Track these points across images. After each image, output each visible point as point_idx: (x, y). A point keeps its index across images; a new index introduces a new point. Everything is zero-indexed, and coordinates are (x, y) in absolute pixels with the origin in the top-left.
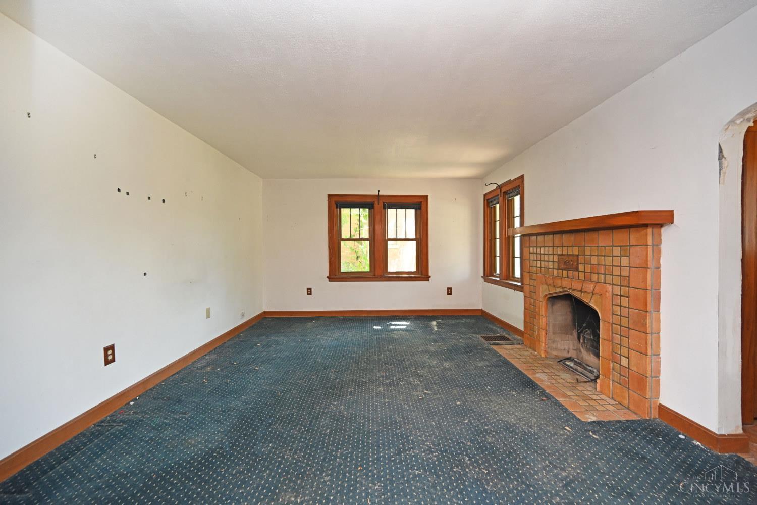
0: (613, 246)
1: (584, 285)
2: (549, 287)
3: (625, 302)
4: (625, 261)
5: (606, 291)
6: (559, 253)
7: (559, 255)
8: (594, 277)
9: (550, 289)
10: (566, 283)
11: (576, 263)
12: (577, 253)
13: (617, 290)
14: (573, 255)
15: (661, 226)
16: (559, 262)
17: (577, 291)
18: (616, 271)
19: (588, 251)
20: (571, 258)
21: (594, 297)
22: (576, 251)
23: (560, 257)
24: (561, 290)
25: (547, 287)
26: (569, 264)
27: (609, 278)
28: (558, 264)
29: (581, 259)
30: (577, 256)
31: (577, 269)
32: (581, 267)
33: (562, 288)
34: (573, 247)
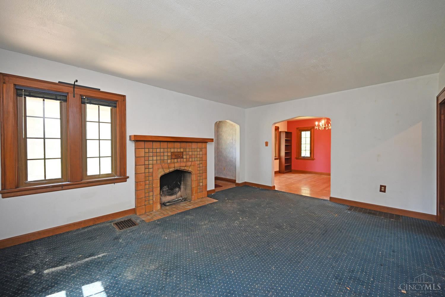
0: (197, 148)
1: (187, 163)
2: (164, 169)
3: (201, 165)
4: (201, 153)
5: (196, 164)
6: (172, 151)
7: (172, 152)
8: (191, 160)
9: (165, 171)
10: (176, 165)
11: (182, 155)
12: (183, 151)
13: (199, 162)
14: (180, 152)
15: (206, 142)
16: (171, 155)
17: (183, 167)
18: (198, 156)
19: (187, 150)
20: (179, 153)
21: (191, 167)
22: (182, 150)
23: (172, 153)
24: (174, 169)
25: (162, 170)
26: (178, 156)
27: (196, 159)
28: (171, 157)
29: (184, 153)
30: (183, 152)
31: (182, 158)
32: (184, 157)
33: (175, 167)
34: (180, 148)
